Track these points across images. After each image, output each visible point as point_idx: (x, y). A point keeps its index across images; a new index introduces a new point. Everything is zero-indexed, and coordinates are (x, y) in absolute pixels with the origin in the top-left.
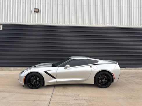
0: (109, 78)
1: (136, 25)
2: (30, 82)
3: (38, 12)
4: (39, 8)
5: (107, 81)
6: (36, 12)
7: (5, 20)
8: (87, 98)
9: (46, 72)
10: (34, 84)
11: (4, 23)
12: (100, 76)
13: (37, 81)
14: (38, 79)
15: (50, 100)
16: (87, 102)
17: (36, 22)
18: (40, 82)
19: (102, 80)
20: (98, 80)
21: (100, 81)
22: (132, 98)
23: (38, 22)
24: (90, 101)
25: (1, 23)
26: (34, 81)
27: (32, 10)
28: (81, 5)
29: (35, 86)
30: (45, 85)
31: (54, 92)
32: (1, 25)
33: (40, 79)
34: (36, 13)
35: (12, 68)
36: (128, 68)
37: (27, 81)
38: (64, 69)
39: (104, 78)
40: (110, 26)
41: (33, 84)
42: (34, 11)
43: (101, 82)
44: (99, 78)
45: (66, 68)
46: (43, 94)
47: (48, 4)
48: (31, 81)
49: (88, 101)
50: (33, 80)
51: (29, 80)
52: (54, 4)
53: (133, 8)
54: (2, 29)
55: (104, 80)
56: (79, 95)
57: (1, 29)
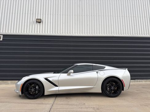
0: (118, 85)
1: (142, 35)
2: (27, 90)
3: (40, 22)
4: (41, 19)
5: (116, 88)
6: (38, 22)
7: (5, 31)
8: (95, 107)
9: (46, 79)
10: (33, 93)
11: (4, 33)
12: (108, 83)
13: (35, 90)
14: (37, 87)
15: (51, 109)
16: (94, 110)
17: (38, 32)
18: (39, 90)
19: (110, 87)
20: (107, 88)
21: (108, 89)
22: (148, 106)
23: (40, 32)
24: (98, 109)
25: (1, 33)
26: (33, 90)
27: (34, 20)
28: (85, 15)
29: (34, 96)
30: (45, 94)
31: (56, 102)
32: (1, 36)
33: (39, 88)
34: (39, 24)
35: (9, 82)
36: (138, 80)
37: (24, 89)
38: (67, 75)
39: (112, 85)
40: (115, 35)
41: (31, 93)
42: (37, 22)
43: (110, 91)
44: (107, 86)
45: (69, 75)
46: (42, 104)
47: (51, 14)
48: (29, 89)
49: (96, 109)
50: (32, 88)
51: (27, 88)
52: (57, 14)
53: (137, 18)
54: (2, 40)
55: (113, 88)
56: (84, 104)
57: (0, 40)
